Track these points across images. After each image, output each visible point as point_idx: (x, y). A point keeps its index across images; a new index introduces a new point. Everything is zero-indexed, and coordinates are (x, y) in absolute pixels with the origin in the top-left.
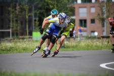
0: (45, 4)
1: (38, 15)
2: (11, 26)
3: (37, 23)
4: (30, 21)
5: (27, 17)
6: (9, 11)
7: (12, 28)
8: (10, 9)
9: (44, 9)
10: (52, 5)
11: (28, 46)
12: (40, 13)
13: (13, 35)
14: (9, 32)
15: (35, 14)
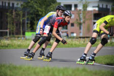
0: (36, 11)
1: (30, 19)
2: (9, 27)
3: (29, 25)
4: (23, 23)
5: (21, 21)
6: (7, 16)
7: (10, 29)
8: (8, 14)
9: (35, 14)
10: (41, 12)
11: (21, 43)
12: (31, 18)
13: (10, 34)
14: (7, 32)
15: (28, 18)
